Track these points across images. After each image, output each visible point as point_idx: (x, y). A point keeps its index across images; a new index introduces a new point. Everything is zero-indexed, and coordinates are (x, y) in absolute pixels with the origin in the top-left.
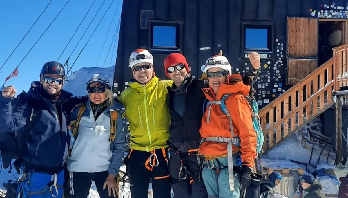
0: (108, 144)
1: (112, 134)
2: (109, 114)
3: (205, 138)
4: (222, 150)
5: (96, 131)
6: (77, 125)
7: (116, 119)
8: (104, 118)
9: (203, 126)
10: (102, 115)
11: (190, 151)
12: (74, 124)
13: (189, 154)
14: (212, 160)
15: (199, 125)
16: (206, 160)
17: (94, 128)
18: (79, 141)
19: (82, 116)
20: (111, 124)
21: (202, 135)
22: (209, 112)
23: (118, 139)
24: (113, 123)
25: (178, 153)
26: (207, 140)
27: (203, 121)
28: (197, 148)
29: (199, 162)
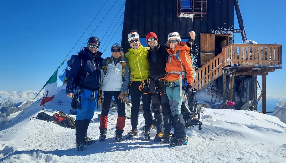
0: (121, 78)
1: (123, 73)
2: (122, 63)
3: (168, 73)
4: (177, 77)
5: (116, 71)
6: (106, 68)
7: (125, 66)
8: (119, 65)
9: (167, 66)
10: (118, 64)
11: (160, 79)
12: (104, 68)
13: (159, 81)
14: (171, 82)
15: (165, 66)
16: (168, 82)
17: (115, 70)
18: (107, 76)
19: (109, 63)
20: (122, 68)
21: (166, 71)
22: (170, 60)
23: (126, 76)
24: (123, 67)
25: (154, 80)
26: (169, 73)
27: (167, 64)
28: (164, 78)
29: (164, 84)
